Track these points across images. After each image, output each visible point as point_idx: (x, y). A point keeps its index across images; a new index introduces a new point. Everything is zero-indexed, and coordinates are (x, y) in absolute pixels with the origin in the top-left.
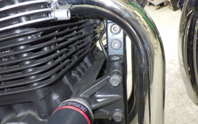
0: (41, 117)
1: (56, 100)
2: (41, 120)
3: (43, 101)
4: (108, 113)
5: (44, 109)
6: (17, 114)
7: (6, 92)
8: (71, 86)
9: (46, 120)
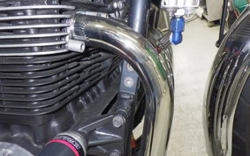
0: (36, 142)
1: (54, 128)
2: (35, 145)
3: (40, 128)
4: (105, 151)
5: (41, 136)
6: (13, 134)
7: (6, 112)
8: (74, 115)
9: (41, 146)
